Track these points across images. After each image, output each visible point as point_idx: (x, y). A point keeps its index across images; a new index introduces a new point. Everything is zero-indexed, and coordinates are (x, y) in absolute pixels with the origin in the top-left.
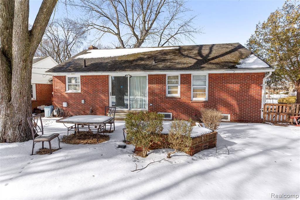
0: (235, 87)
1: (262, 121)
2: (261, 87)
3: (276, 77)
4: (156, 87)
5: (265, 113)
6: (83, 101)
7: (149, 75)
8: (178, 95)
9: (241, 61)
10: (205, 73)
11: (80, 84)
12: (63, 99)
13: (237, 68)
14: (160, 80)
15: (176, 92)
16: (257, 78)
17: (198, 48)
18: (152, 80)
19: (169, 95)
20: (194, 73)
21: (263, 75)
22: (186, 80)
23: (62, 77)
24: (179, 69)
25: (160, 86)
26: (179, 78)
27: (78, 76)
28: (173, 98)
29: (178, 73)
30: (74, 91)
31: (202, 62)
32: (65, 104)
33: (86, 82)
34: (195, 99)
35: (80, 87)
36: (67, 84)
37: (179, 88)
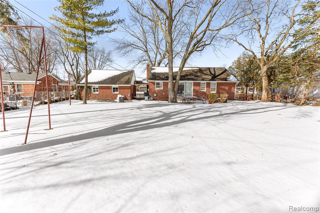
0: (227, 88)
1: (235, 100)
2: (235, 88)
3: (240, 84)
4: (197, 88)
5: (236, 97)
6: (164, 94)
7: (194, 82)
8: (205, 91)
9: (228, 78)
10: (216, 82)
11: (162, 85)
13: (227, 80)
14: (199, 84)
15: (204, 89)
16: (234, 84)
17: (213, 68)
18: (195, 84)
19: (201, 91)
20: (211, 82)
21: (235, 83)
22: (208, 85)
23: (153, 82)
24: (206, 80)
25: (198, 87)
26: (206, 84)
27: (161, 82)
28: (203, 92)
29: (205, 82)
30: (160, 89)
31: (214, 77)
32: (155, 95)
33: (166, 85)
34: (211, 92)
35: (162, 87)
36: (156, 85)
37: (206, 88)
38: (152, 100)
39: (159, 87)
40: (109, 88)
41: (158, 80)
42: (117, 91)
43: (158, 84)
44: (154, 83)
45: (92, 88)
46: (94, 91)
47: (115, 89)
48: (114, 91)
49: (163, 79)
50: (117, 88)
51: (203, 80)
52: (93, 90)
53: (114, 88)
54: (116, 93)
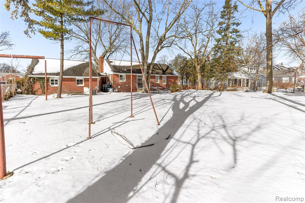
0: (173, 80)
6: (127, 85)
8: (159, 82)
9: (172, 72)
10: (165, 76)
11: (125, 78)
13: (172, 74)
14: (154, 77)
16: (177, 77)
18: (151, 77)
19: (156, 83)
20: (163, 75)
22: (161, 78)
24: (159, 74)
25: (154, 79)
26: (159, 77)
27: (124, 75)
28: (157, 83)
29: (158, 75)
30: (123, 81)
31: (164, 72)
32: (119, 87)
33: (128, 77)
34: (163, 84)
35: (125, 79)
36: (119, 78)
37: (159, 80)
38: (116, 92)
39: (121, 79)
40: (73, 80)
41: (122, 72)
42: (82, 83)
43: (121, 76)
44: (117, 75)
45: (50, 79)
46: (53, 84)
47: (80, 81)
48: (78, 83)
49: (125, 72)
50: (81, 81)
51: (157, 74)
52: (51, 82)
53: (78, 81)
54: (80, 85)
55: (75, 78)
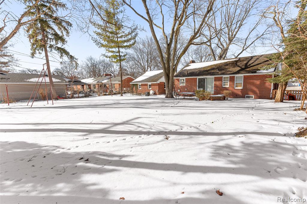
4: (218, 83)
6: (186, 89)
7: (215, 78)
8: (228, 86)
10: (242, 75)
11: (185, 82)
12: (178, 88)
13: (256, 72)
14: (220, 79)
15: (227, 85)
19: (224, 86)
20: (236, 75)
22: (232, 79)
23: (178, 79)
24: (229, 74)
25: (220, 82)
26: (229, 78)
27: (184, 78)
28: (225, 88)
29: (228, 76)
30: (183, 85)
32: (179, 91)
33: (188, 81)
34: (236, 88)
36: (180, 82)
37: (229, 83)
41: (182, 76)
43: (182, 80)
45: (139, 85)
48: (149, 87)
50: (151, 85)
51: (225, 74)
52: (139, 87)
54: (150, 89)
55: (147, 84)
